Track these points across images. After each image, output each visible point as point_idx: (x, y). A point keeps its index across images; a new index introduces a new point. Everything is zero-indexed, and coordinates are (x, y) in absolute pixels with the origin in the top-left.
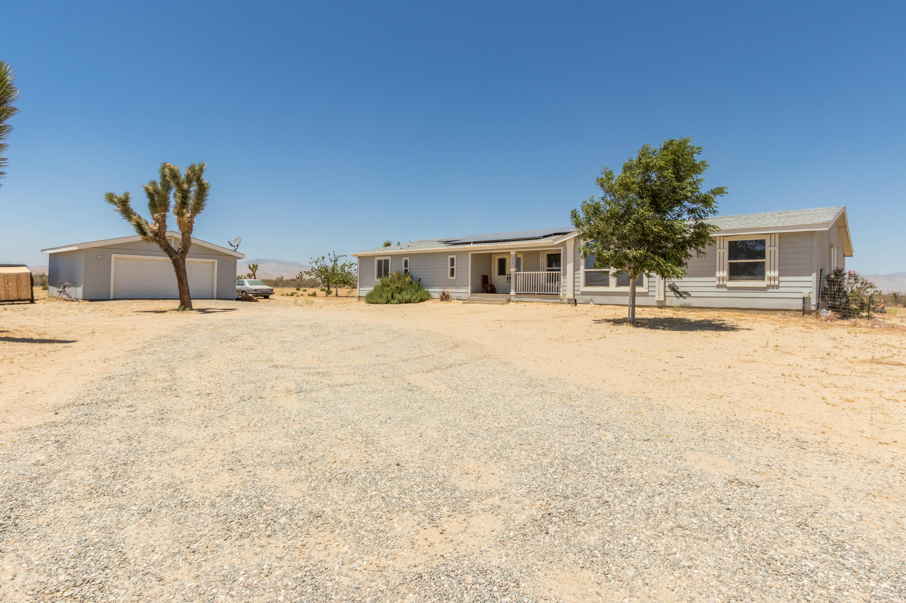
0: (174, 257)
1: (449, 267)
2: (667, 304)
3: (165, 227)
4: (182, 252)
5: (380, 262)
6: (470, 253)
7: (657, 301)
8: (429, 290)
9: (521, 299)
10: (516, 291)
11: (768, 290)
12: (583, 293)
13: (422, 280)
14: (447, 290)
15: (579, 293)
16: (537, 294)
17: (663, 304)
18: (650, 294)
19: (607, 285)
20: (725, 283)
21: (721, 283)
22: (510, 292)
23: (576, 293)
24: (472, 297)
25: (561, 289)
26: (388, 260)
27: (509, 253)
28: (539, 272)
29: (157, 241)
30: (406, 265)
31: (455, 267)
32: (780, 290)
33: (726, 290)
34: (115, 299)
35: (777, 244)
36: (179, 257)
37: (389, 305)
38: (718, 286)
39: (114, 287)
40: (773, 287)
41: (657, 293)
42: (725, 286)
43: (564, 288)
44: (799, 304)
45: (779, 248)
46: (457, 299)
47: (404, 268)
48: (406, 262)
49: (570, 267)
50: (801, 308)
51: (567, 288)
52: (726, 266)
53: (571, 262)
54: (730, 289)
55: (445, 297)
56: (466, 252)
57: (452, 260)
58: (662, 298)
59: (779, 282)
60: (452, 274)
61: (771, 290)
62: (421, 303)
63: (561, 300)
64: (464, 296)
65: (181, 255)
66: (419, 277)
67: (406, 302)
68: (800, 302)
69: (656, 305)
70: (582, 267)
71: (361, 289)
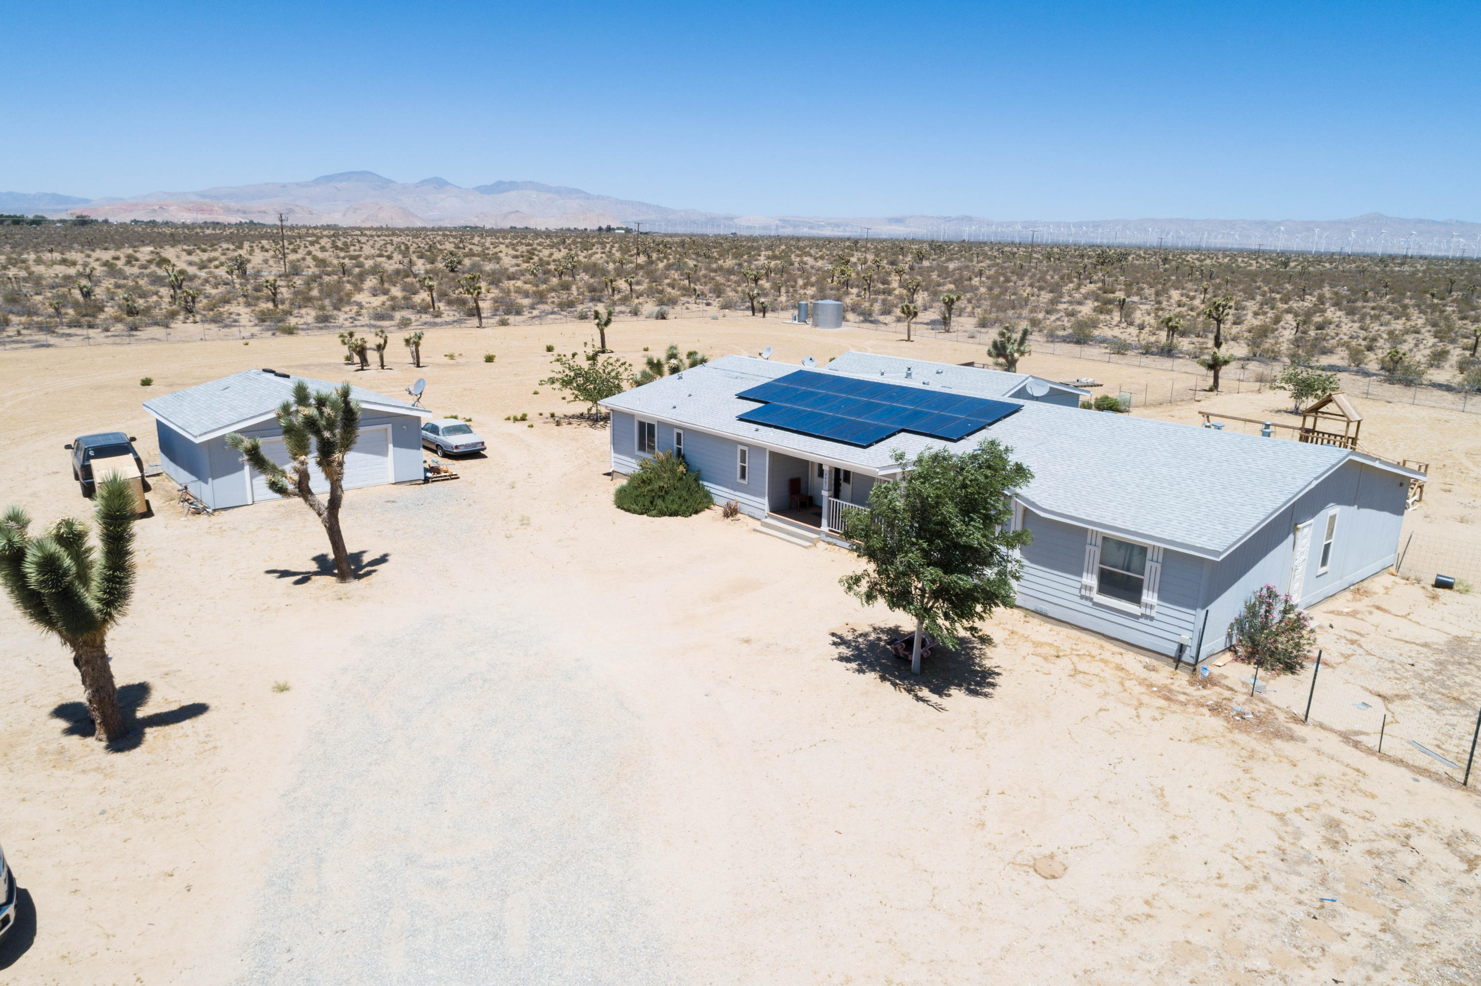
0: (324, 516)
1: (739, 464)
2: (1017, 603)
4: (334, 508)
5: (643, 426)
6: (767, 450)
8: (712, 490)
9: (834, 541)
10: (829, 525)
11: (1141, 620)
13: (702, 472)
14: (734, 497)
20: (1090, 594)
21: (1087, 593)
22: (821, 525)
26: (654, 426)
30: (679, 443)
31: (747, 465)
32: (1154, 623)
33: (1090, 604)
34: (255, 503)
35: (1160, 560)
36: (329, 517)
38: (1082, 597)
40: (1148, 617)
42: (1091, 599)
44: (1172, 649)
45: (1162, 566)
46: (749, 516)
47: (676, 446)
48: (679, 438)
50: (1174, 655)
52: (1096, 570)
54: (1097, 604)
55: (731, 512)
56: (763, 449)
57: (744, 453)
59: (1156, 612)
60: (743, 476)
61: (1145, 621)
64: (757, 512)
65: (332, 511)
66: (697, 465)
68: (1175, 647)
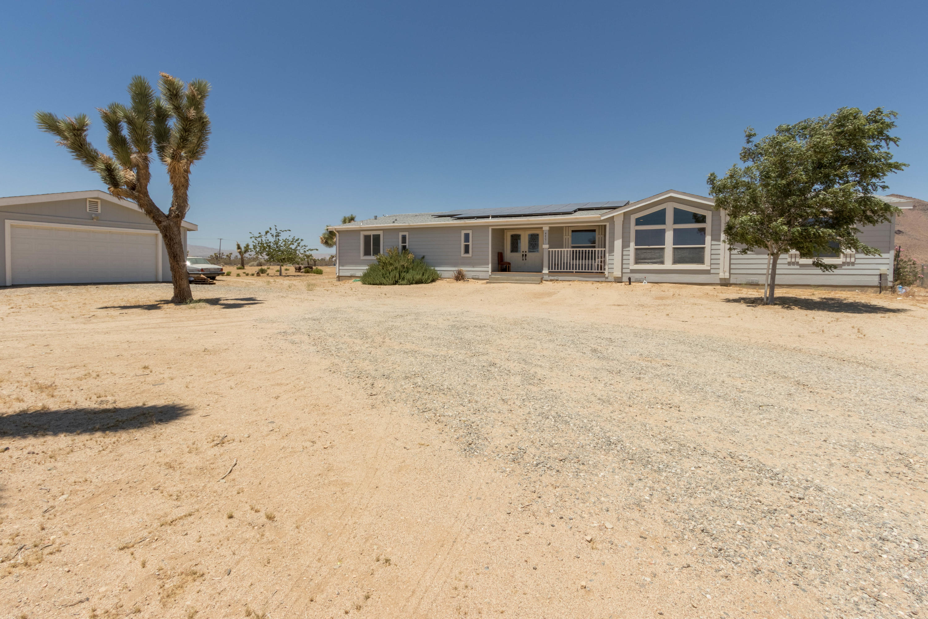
0: (164, 224)
1: (463, 244)
2: (731, 282)
3: (147, 176)
4: (177, 216)
5: (367, 238)
6: (490, 228)
7: (721, 279)
8: (437, 269)
9: (556, 278)
10: (549, 269)
11: (843, 267)
12: (633, 271)
13: (426, 257)
14: (464, 269)
15: (628, 271)
16: (576, 272)
17: (727, 282)
18: (712, 271)
19: (662, 263)
20: (797, 260)
21: (793, 260)
22: (542, 269)
23: (624, 271)
24: (493, 276)
25: (607, 267)
26: (379, 236)
27: (542, 228)
28: (562, 249)
29: (134, 198)
30: (404, 242)
31: (470, 243)
32: (856, 266)
33: (798, 267)
34: (13, 286)
36: (172, 223)
37: (397, 286)
38: (789, 264)
39: (12, 269)
40: (848, 264)
41: (721, 270)
42: (797, 263)
43: (610, 266)
44: (875, 281)
46: (473, 279)
47: (401, 244)
48: (404, 238)
49: (618, 244)
50: (877, 283)
51: (614, 266)
53: (618, 239)
54: (802, 266)
55: (460, 277)
56: (486, 227)
57: (467, 237)
58: (727, 275)
59: (855, 259)
60: (467, 251)
61: (846, 267)
62: (434, 283)
63: (607, 278)
64: (481, 275)
65: (175, 220)
66: (423, 254)
67: (417, 283)
68: (877, 279)
69: (719, 282)
70: (632, 245)
71: (341, 268)
